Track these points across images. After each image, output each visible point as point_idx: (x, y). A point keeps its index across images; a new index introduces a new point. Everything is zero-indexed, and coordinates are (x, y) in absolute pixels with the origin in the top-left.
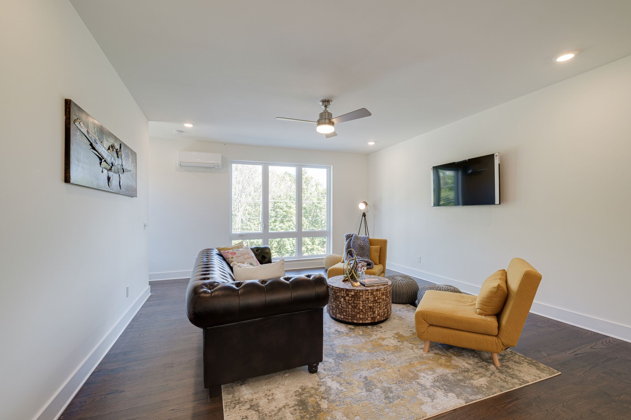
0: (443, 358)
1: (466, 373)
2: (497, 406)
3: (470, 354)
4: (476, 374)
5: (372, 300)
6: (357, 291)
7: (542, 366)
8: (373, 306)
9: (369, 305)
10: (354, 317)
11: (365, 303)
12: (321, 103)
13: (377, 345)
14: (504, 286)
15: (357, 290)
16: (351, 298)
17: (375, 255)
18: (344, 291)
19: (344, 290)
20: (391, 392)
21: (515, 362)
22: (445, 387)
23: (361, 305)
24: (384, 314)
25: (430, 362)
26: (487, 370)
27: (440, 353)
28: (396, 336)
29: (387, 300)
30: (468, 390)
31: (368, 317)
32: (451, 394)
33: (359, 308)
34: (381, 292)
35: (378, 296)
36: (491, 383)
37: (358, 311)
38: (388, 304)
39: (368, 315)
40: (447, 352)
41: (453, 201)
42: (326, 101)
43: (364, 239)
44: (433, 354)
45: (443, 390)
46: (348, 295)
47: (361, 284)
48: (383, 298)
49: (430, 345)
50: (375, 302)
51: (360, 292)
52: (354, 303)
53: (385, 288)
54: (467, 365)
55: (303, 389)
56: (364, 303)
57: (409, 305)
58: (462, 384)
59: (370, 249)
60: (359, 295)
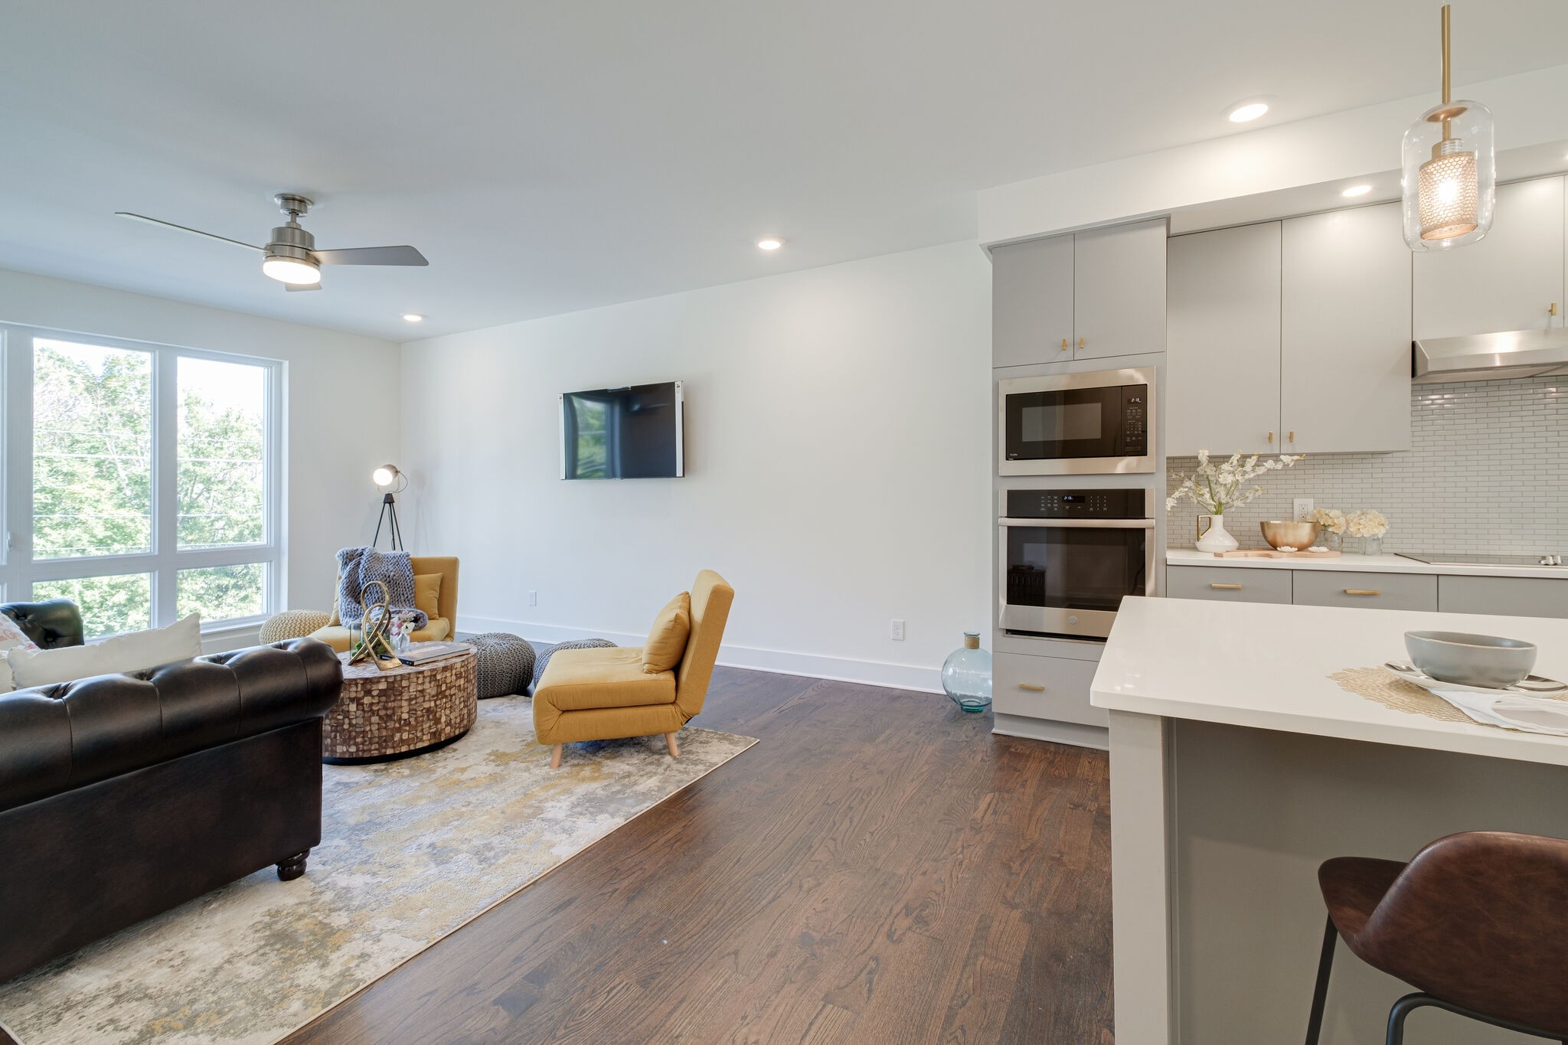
0: (587, 768)
1: (627, 780)
2: (672, 810)
3: (633, 750)
4: (641, 776)
5: (434, 692)
6: (395, 679)
7: (736, 737)
8: (436, 706)
9: (426, 705)
10: (385, 741)
11: (416, 703)
12: (278, 202)
13: (450, 784)
14: (685, 617)
15: (395, 676)
16: (377, 698)
17: (430, 597)
18: (356, 684)
19: (358, 681)
20: (492, 849)
21: (701, 742)
22: (591, 809)
23: (405, 709)
24: (462, 721)
25: (564, 781)
26: (659, 764)
27: (582, 762)
28: (492, 758)
29: (467, 688)
30: (629, 801)
31: (423, 734)
32: (600, 817)
33: (401, 717)
34: (454, 672)
35: (448, 681)
36: (665, 781)
37: (397, 725)
38: (469, 698)
39: (422, 731)
40: (594, 758)
41: (604, 467)
42: (294, 199)
43: (397, 561)
44: (569, 768)
45: (588, 815)
46: (368, 693)
47: (404, 662)
48: (460, 686)
49: (562, 755)
50: (440, 696)
51: (401, 681)
52: (386, 708)
53: (463, 661)
54: (627, 767)
55: (275, 914)
56: (413, 702)
57: (515, 696)
58: (619, 796)
59: (414, 583)
60: (401, 686)
